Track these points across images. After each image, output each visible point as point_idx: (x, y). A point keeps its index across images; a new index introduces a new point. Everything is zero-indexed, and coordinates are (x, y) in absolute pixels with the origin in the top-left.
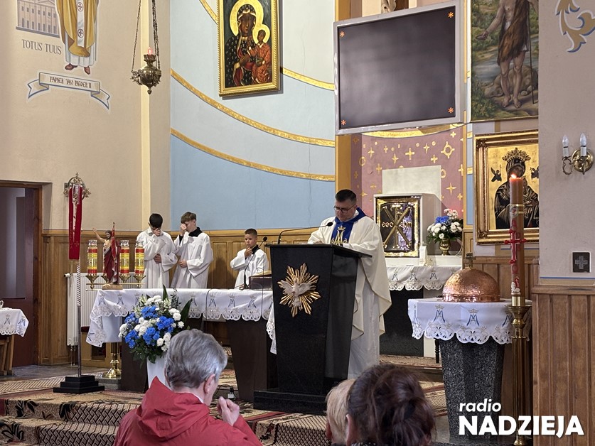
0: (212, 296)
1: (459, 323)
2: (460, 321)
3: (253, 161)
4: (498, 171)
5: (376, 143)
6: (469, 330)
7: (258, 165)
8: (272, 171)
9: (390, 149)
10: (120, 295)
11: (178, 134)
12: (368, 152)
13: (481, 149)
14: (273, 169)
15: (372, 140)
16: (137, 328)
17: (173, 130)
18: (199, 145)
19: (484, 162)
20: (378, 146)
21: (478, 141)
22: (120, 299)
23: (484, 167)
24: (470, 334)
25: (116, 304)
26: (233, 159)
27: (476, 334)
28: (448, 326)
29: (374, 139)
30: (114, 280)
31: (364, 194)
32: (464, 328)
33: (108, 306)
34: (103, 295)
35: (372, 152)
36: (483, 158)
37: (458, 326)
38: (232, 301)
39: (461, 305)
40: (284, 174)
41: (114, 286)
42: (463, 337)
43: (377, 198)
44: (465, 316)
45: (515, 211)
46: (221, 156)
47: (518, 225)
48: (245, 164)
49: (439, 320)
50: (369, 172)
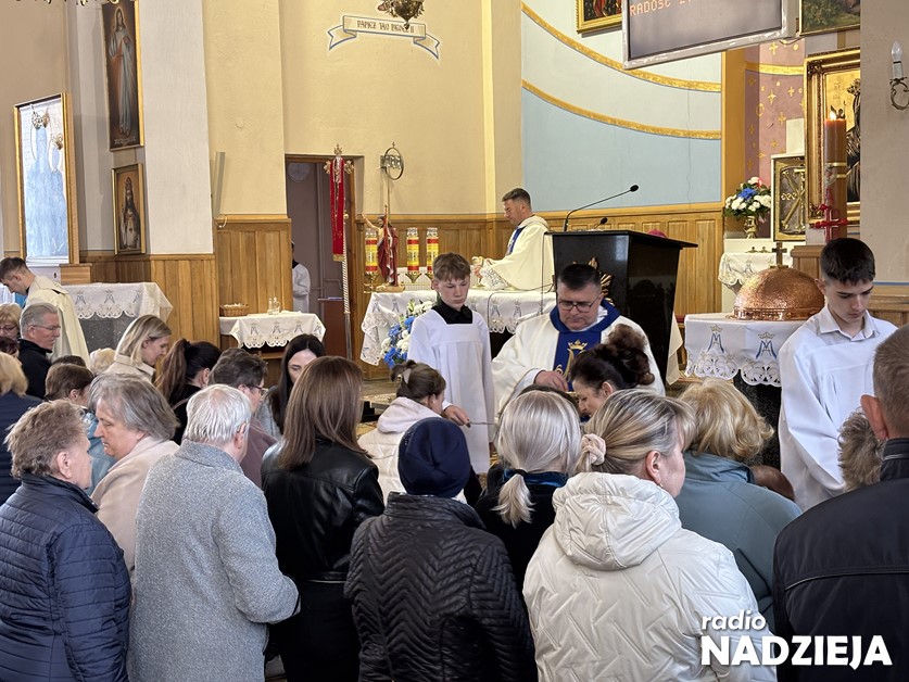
0: (494, 302)
1: (743, 354)
2: (745, 350)
3: (619, 117)
4: (841, 110)
5: (778, 84)
6: (760, 365)
7: (624, 123)
8: (642, 129)
9: (796, 91)
10: (395, 300)
11: (531, 86)
12: (767, 96)
13: (815, 77)
14: (644, 127)
15: (773, 79)
16: (399, 343)
17: (525, 83)
18: (555, 100)
19: (819, 97)
20: (780, 89)
21: (811, 65)
22: (395, 305)
23: (819, 106)
24: (761, 371)
25: (390, 312)
26: (594, 115)
27: (771, 372)
28: (729, 358)
29: (775, 78)
30: (391, 281)
31: (762, 155)
32: (752, 362)
33: (383, 314)
34: (378, 299)
35: (773, 96)
36: (819, 91)
37: (742, 359)
38: (518, 309)
39: (745, 326)
40: (657, 132)
41: (391, 288)
42: (751, 376)
43: (776, 160)
44: (753, 343)
45: (830, 174)
46: (580, 113)
47: (836, 198)
48: (609, 121)
49: (715, 349)
50: (769, 124)
